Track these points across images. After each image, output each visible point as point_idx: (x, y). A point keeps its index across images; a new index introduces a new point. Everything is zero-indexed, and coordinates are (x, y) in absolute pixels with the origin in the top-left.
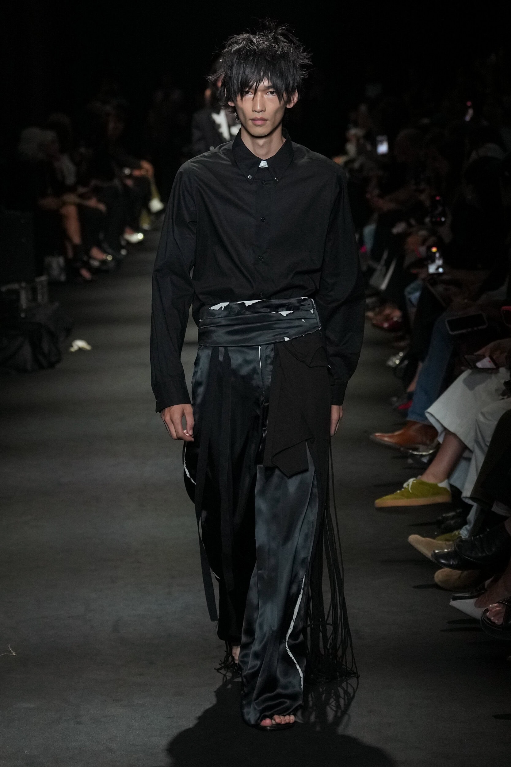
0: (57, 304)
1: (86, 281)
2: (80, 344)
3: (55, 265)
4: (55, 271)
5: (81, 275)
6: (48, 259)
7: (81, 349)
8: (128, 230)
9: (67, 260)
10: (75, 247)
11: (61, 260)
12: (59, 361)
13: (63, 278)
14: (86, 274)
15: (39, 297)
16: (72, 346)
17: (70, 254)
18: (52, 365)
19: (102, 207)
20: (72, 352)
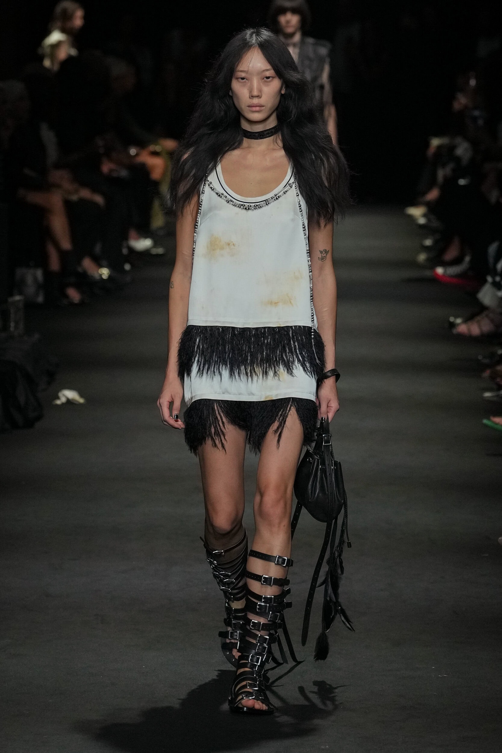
0: (37, 336)
1: (72, 304)
2: (69, 394)
3: (29, 280)
4: (31, 289)
5: (66, 296)
6: (20, 272)
7: (69, 402)
8: (133, 233)
9: (47, 274)
10: (63, 255)
11: (39, 273)
12: (39, 418)
13: (40, 299)
14: (74, 295)
15: (12, 325)
16: (58, 398)
17: (55, 264)
18: (30, 424)
19: (99, 199)
20: (57, 405)
